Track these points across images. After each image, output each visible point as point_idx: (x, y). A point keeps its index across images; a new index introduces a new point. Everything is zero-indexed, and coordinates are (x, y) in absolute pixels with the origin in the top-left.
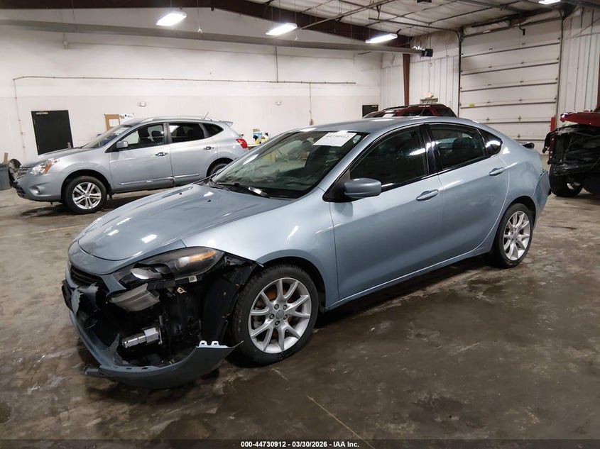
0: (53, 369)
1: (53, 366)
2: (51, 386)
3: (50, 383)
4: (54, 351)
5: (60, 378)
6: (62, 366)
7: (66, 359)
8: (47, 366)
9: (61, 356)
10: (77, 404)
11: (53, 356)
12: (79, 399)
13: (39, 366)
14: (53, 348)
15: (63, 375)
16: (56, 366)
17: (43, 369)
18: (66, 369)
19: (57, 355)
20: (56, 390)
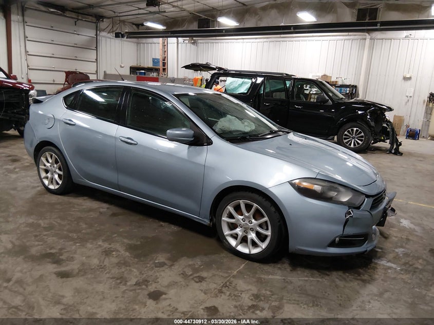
0: (397, 257)
1: (396, 259)
2: (403, 250)
3: (403, 251)
4: (390, 268)
5: (397, 250)
6: (391, 256)
7: (386, 258)
8: (400, 261)
9: (388, 262)
10: (396, 237)
11: (393, 265)
12: (394, 238)
13: (405, 264)
14: (389, 271)
15: (394, 251)
16: (395, 258)
17: (403, 260)
18: (391, 253)
19: (389, 264)
20: (402, 247)
